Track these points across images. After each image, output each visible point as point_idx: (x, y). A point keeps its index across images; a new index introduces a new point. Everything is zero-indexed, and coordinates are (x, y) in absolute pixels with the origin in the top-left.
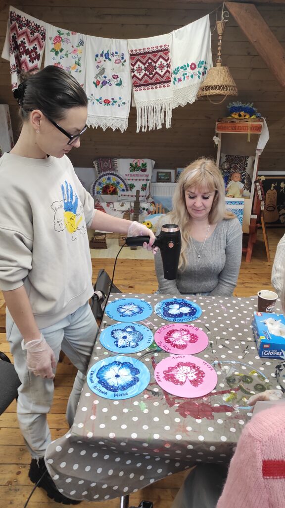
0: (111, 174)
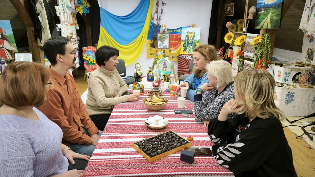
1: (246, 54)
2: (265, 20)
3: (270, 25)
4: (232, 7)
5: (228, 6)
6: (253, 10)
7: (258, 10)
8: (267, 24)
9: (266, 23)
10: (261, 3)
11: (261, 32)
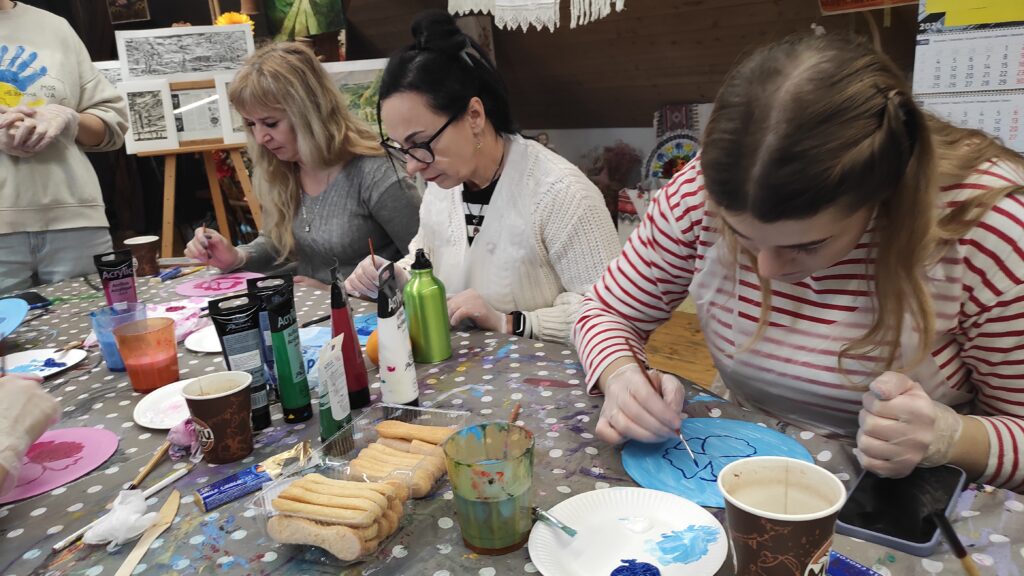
0: (684, 137)
2: (294, 9)
3: (316, 23)
8: (304, 21)
9: (301, 19)
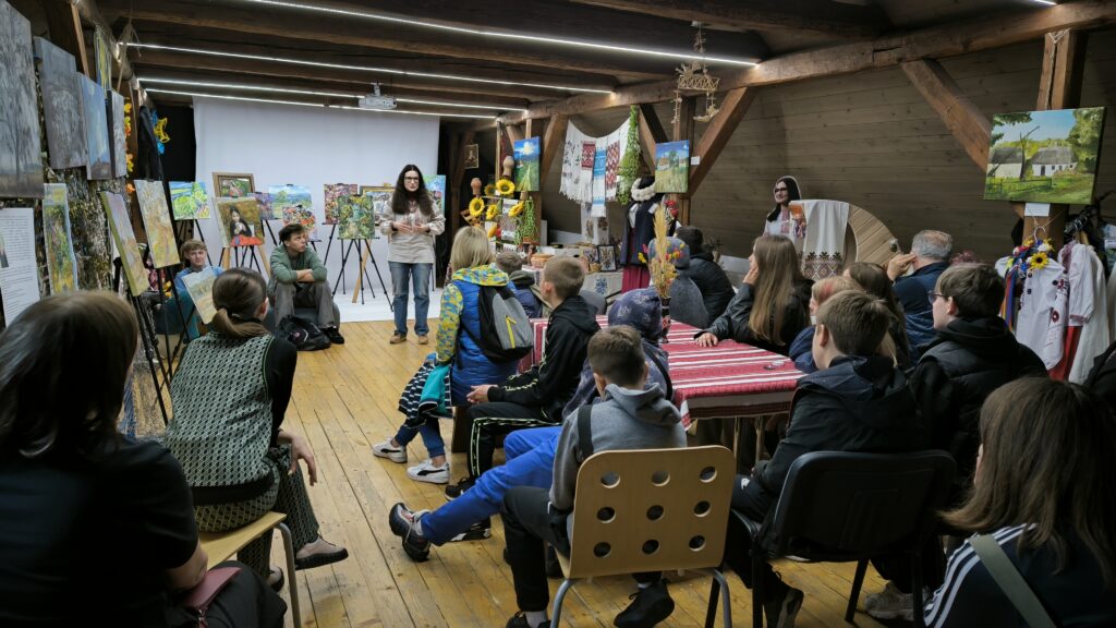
1: (504, 234)
2: (524, 178)
3: (531, 187)
4: (474, 152)
5: (470, 149)
6: (508, 161)
7: (516, 163)
9: (526, 183)
10: (518, 153)
11: (522, 196)
